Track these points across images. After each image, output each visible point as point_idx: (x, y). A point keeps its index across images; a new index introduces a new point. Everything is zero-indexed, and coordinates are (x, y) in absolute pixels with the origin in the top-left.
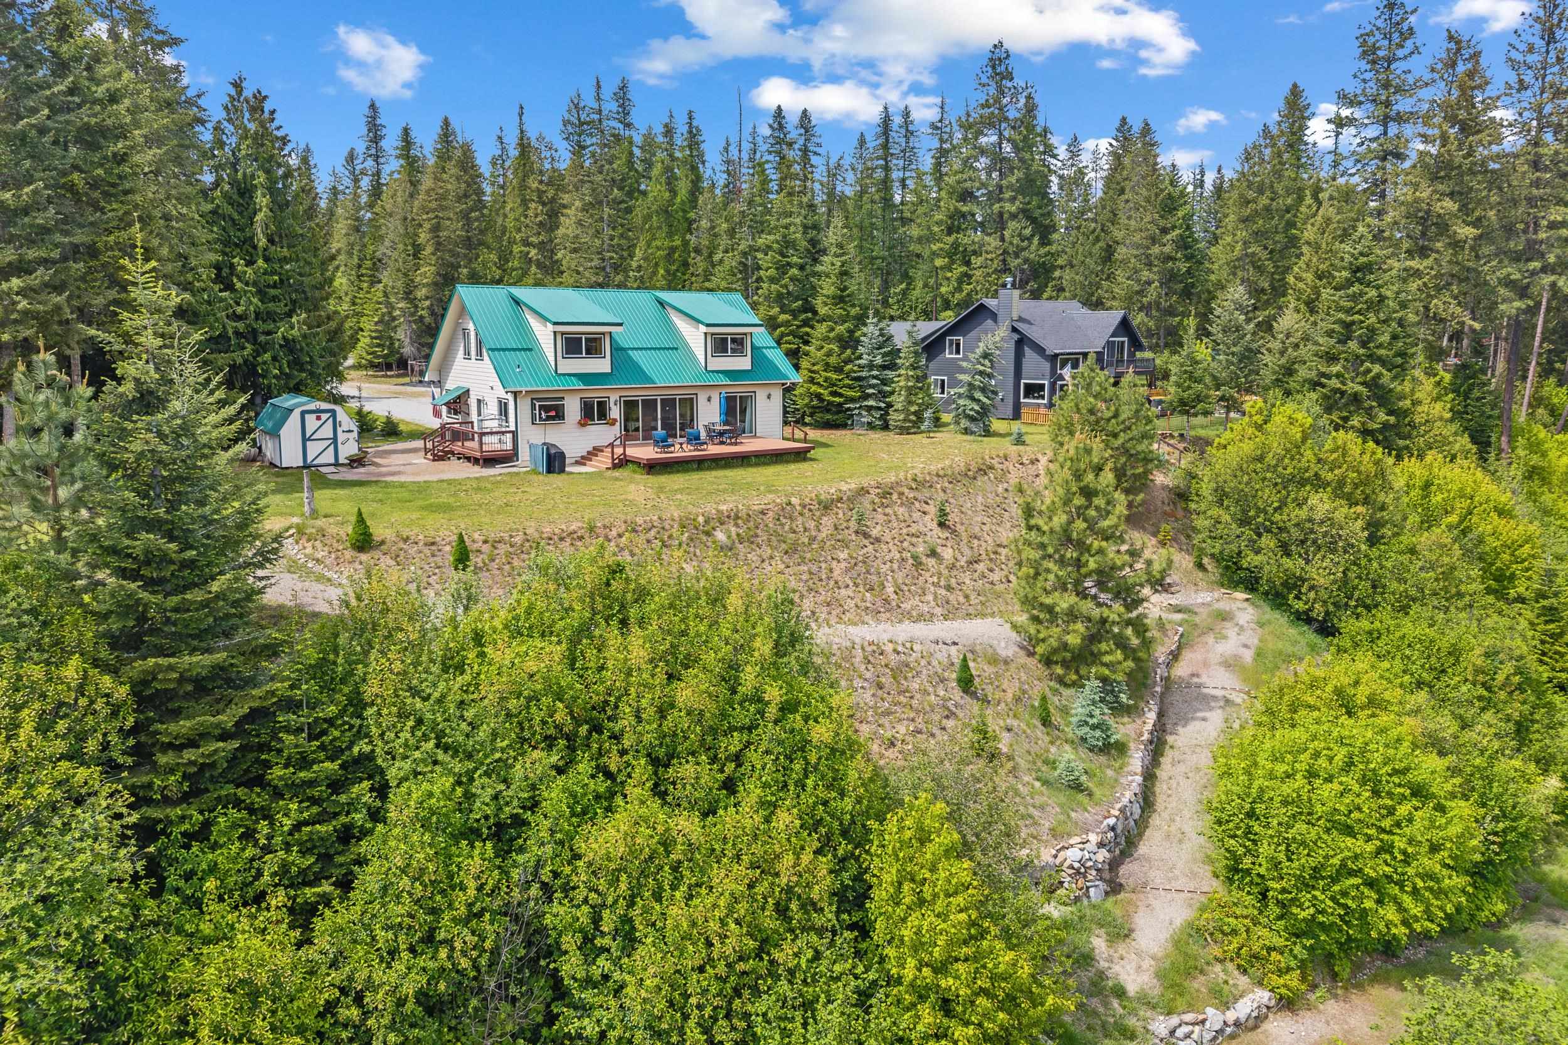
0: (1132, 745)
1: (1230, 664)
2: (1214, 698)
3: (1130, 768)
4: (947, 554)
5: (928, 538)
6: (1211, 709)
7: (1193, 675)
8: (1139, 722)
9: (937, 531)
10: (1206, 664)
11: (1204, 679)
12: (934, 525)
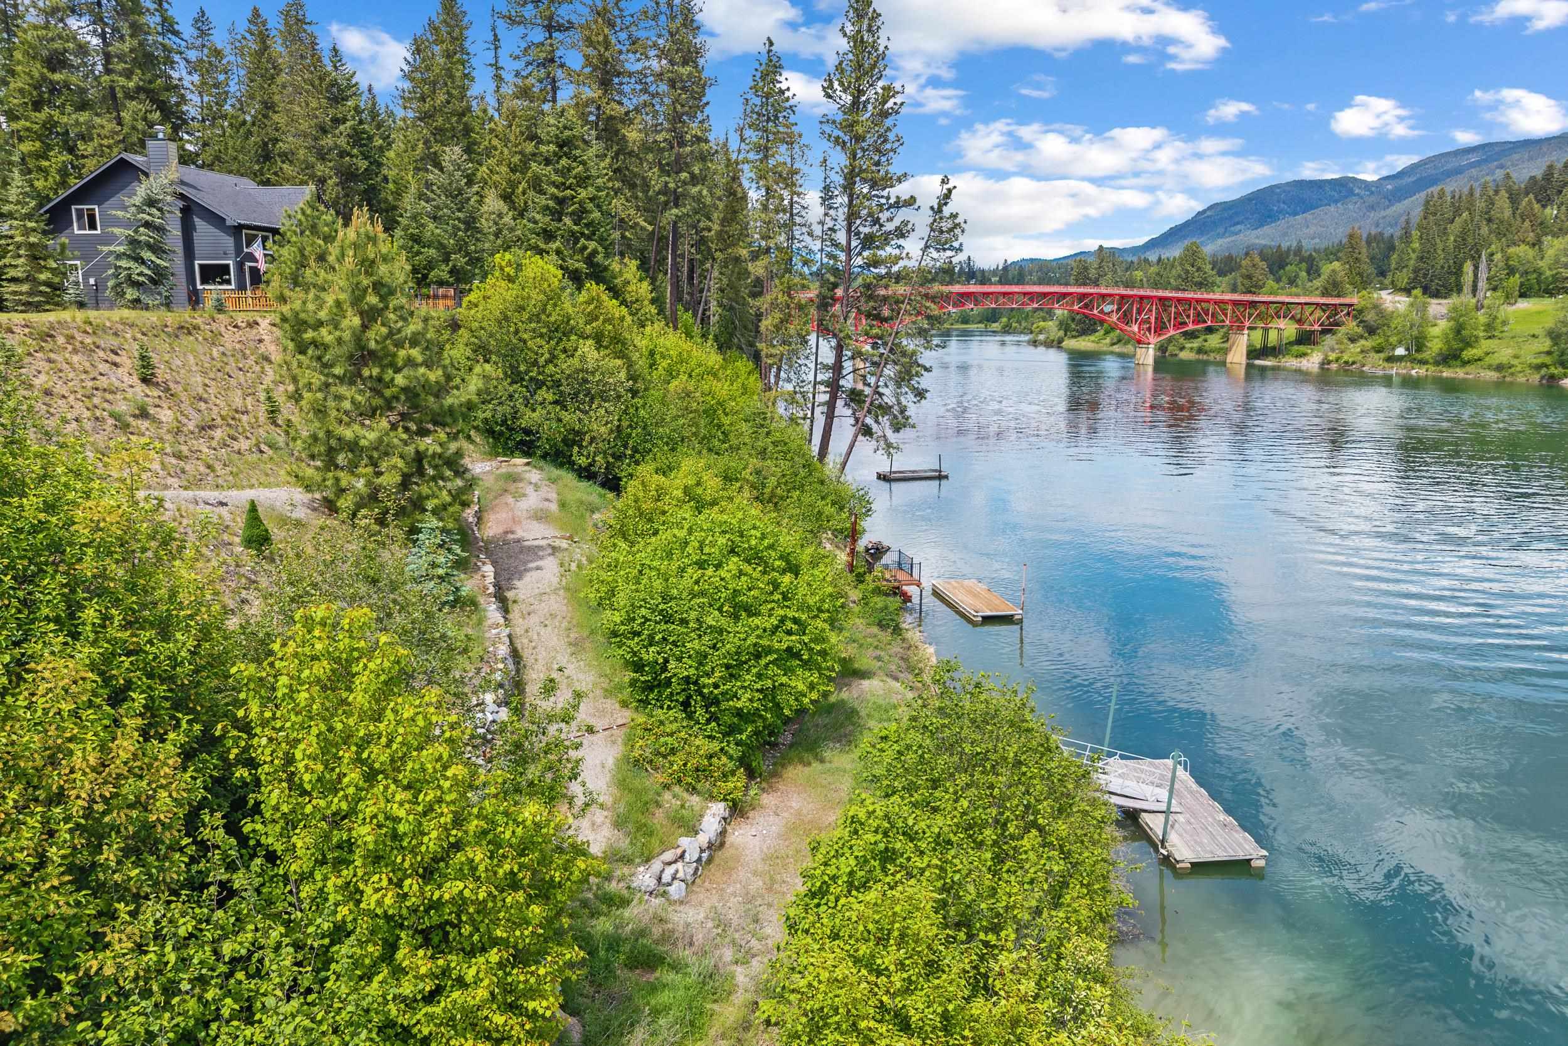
0: (481, 600)
1: (540, 516)
2: (540, 548)
3: (489, 622)
4: (166, 415)
5: (129, 396)
6: (541, 558)
7: (506, 533)
8: (478, 576)
9: (140, 388)
10: (515, 520)
11: (520, 534)
12: (135, 380)
